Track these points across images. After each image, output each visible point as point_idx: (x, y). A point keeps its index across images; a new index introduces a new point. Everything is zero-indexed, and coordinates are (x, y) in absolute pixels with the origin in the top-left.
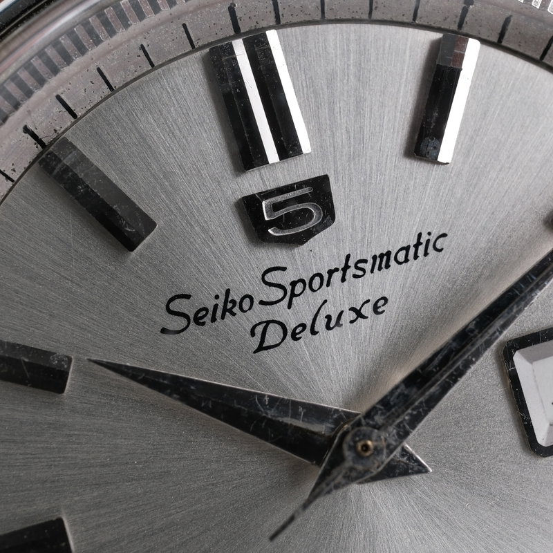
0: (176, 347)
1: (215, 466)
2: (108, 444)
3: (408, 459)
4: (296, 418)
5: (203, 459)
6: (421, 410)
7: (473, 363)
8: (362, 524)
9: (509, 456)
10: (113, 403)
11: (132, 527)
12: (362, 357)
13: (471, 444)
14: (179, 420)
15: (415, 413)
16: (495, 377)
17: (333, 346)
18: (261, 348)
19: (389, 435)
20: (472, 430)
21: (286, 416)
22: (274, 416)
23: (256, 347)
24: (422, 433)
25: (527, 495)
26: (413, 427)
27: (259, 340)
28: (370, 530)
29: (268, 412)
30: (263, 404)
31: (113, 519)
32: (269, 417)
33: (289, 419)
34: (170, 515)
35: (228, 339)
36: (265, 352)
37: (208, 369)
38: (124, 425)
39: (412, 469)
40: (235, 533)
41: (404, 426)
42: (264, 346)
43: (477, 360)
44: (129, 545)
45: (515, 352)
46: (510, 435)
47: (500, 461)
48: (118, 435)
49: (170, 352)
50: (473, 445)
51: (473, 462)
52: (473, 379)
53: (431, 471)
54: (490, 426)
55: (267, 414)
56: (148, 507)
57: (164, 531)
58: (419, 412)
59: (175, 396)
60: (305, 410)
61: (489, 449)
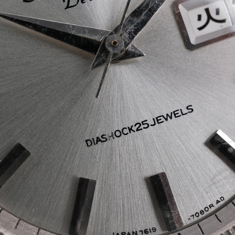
0: (30, 8)
1: (50, 58)
2: (2, 50)
3: (135, 50)
4: (84, 34)
5: (45, 55)
6: (139, 27)
7: (161, 5)
8: (116, 81)
9: (179, 50)
10: (4, 33)
11: (15, 86)
12: (113, 10)
13: (162, 45)
14: (33, 39)
15: (136, 28)
16: (171, 16)
17: (99, 5)
18: (68, 7)
19: (125, 38)
20: (162, 39)
21: (80, 33)
22: (75, 33)
23: (66, 7)
24: (140, 41)
25: (188, 67)
26: (136, 34)
27: (67, 3)
28: (120, 84)
29: (72, 31)
30: (70, 29)
31: (6, 83)
32: (73, 34)
33: (81, 34)
34: (31, 80)
35: (53, 4)
36: (70, 9)
37: (45, 17)
38: (9, 42)
39: (136, 54)
40: (60, 87)
41: (132, 34)
42: (69, 6)
43: (162, 4)
44: (14, 94)
45: (179, 4)
46: (179, 42)
47: (175, 52)
48: (6, 47)
49: (28, 10)
50: (163, 45)
51: (164, 53)
52: (161, 17)
53: (145, 55)
54: (170, 37)
55: (71, 32)
56: (21, 77)
57: (29, 87)
58: (138, 28)
59: (30, 26)
60: (88, 30)
61: (170, 47)
